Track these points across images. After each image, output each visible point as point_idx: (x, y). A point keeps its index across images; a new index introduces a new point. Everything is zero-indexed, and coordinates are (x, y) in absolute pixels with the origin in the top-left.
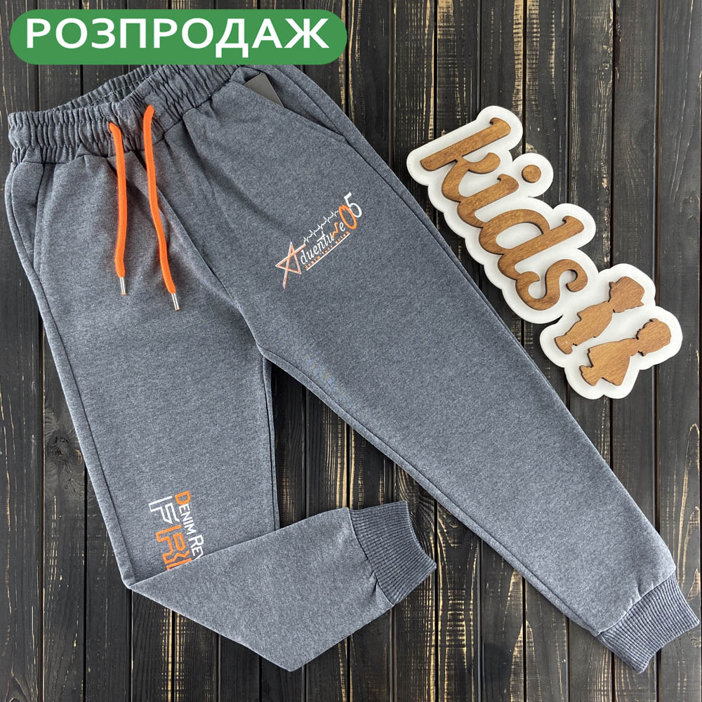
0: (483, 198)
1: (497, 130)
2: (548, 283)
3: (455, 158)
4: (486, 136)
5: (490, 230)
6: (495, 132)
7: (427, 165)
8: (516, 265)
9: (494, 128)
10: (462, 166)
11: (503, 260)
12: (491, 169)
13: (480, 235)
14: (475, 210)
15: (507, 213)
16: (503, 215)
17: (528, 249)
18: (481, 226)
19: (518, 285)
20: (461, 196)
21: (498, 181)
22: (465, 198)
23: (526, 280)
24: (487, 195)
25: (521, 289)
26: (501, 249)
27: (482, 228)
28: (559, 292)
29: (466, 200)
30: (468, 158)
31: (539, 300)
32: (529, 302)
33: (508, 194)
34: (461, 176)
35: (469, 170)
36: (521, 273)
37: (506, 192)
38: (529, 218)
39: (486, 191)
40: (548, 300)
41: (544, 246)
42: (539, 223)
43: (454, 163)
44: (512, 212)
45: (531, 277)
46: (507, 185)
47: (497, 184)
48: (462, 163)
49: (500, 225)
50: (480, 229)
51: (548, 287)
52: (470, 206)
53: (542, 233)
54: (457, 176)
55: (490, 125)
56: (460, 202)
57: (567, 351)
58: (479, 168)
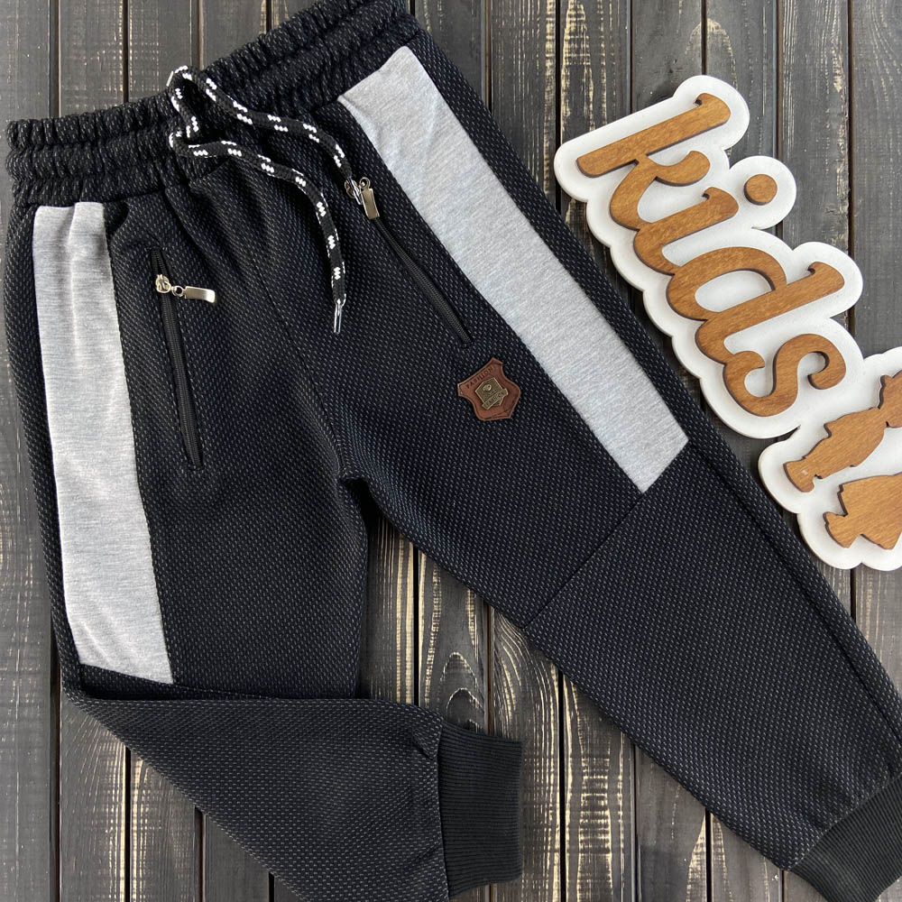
0: (679, 226)
1: (706, 115)
2: (778, 372)
3: (635, 156)
4: (687, 123)
5: (686, 279)
6: (704, 117)
7: (587, 167)
8: (727, 339)
9: (703, 110)
10: (645, 171)
11: (706, 330)
12: (693, 177)
13: (668, 287)
14: (663, 244)
15: (717, 252)
16: (708, 255)
17: (748, 315)
18: (672, 271)
19: (728, 372)
20: (640, 221)
21: (704, 199)
22: (648, 223)
23: (742, 364)
24: (684, 221)
25: (731, 380)
26: (703, 311)
27: (673, 275)
28: (797, 387)
29: (648, 227)
30: (656, 158)
31: (761, 399)
32: (745, 403)
33: (719, 221)
34: (642, 187)
35: (657, 179)
36: (734, 353)
37: (717, 217)
38: (751, 263)
39: (684, 213)
40: (779, 399)
41: (775, 311)
42: (769, 270)
43: (633, 165)
44: (725, 250)
45: (750, 361)
46: (718, 207)
47: (703, 204)
48: (646, 166)
49: (703, 271)
50: (670, 277)
51: (778, 378)
52: (654, 238)
53: (773, 288)
54: (637, 186)
55: (695, 106)
56: (638, 230)
57: (804, 487)
58: (674, 178)
